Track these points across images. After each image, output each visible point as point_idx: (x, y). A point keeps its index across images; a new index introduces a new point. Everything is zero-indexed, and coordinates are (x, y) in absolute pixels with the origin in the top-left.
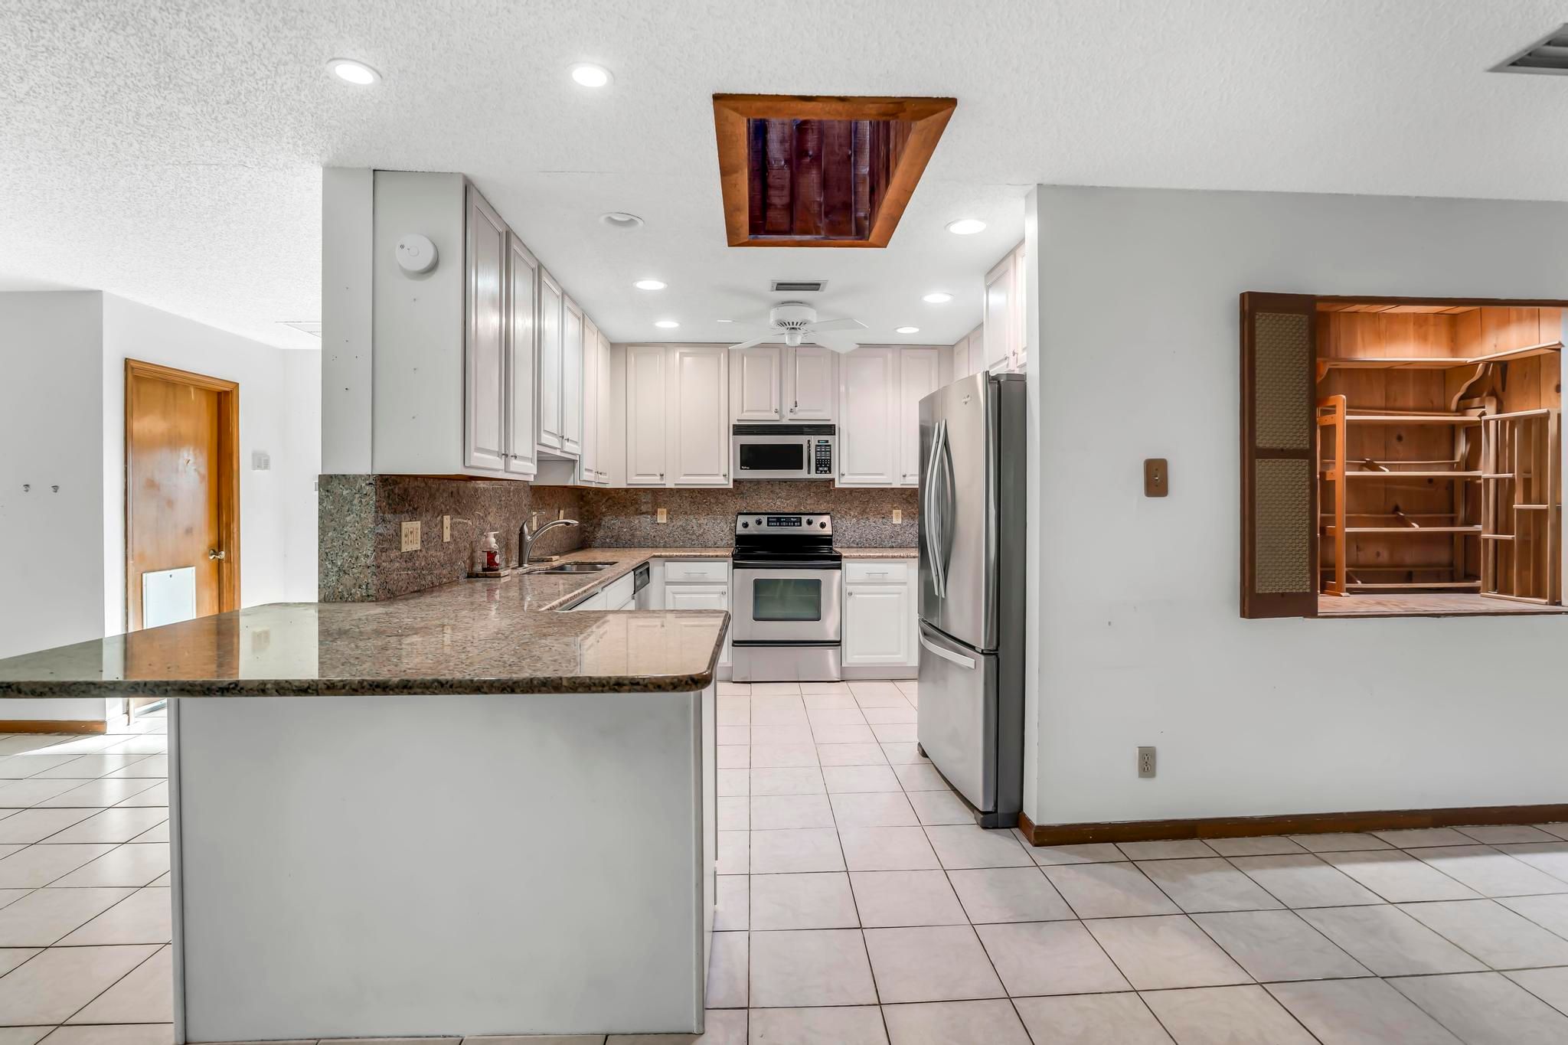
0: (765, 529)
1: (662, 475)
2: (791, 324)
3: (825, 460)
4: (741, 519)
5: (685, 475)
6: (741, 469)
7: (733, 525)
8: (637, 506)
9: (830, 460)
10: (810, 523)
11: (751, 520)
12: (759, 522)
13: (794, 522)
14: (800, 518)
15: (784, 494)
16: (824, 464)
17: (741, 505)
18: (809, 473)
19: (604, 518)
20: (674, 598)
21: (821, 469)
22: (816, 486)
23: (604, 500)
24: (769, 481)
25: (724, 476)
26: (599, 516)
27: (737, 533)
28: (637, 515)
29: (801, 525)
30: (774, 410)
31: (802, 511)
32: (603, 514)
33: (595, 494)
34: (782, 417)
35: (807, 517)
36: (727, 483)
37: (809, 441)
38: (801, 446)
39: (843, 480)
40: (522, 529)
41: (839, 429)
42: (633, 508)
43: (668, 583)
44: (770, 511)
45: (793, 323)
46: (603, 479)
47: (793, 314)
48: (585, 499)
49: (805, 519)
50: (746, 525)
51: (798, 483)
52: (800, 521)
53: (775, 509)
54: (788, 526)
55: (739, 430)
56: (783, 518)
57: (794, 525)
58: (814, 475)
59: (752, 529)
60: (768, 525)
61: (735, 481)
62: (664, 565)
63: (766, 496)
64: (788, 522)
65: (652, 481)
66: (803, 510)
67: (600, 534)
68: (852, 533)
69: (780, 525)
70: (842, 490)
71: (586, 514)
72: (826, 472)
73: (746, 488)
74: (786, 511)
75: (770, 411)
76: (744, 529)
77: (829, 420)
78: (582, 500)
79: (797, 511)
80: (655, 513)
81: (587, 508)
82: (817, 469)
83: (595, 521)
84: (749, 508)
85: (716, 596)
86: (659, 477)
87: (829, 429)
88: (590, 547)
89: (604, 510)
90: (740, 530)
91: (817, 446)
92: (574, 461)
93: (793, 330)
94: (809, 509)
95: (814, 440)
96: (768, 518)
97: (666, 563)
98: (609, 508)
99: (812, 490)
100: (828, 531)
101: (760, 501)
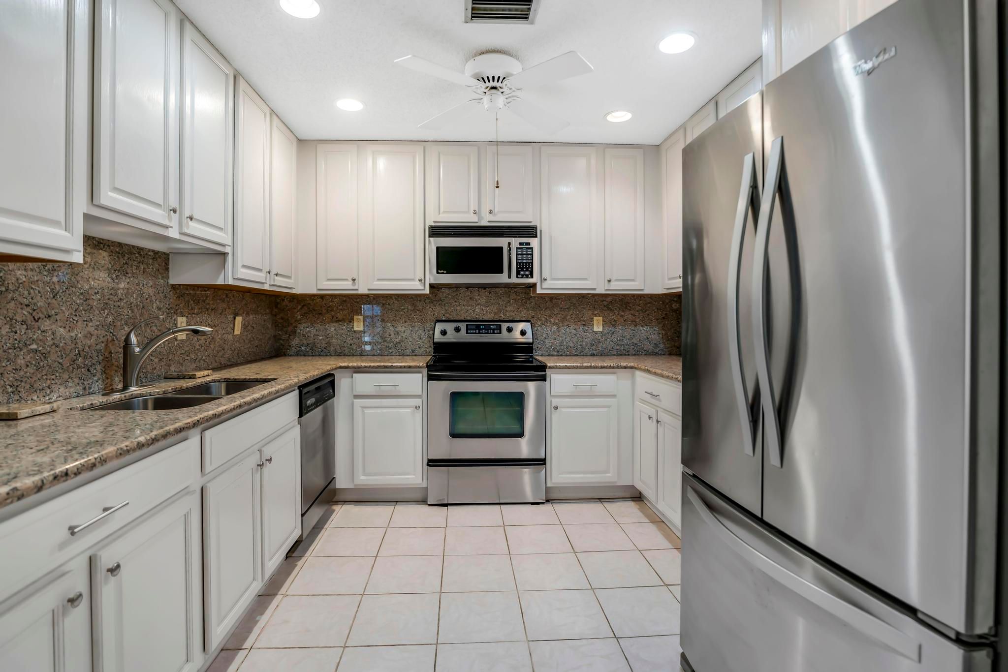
0: (464, 337)
1: (354, 280)
2: (491, 79)
3: (526, 263)
4: (439, 327)
5: (379, 280)
6: (438, 273)
7: (431, 332)
8: (333, 313)
9: (532, 263)
10: (510, 330)
11: (450, 327)
12: (458, 330)
13: (494, 330)
14: (500, 325)
15: (483, 301)
16: (525, 268)
17: (439, 311)
18: (510, 277)
19: (299, 326)
20: (363, 412)
21: (522, 273)
22: (516, 293)
23: (300, 307)
24: (468, 286)
25: (420, 280)
26: (294, 324)
27: (435, 341)
28: (333, 323)
29: (500, 333)
30: (472, 211)
31: (501, 319)
32: (299, 322)
33: (290, 301)
34: (480, 218)
35: (507, 324)
36: (423, 288)
37: (509, 244)
38: (501, 249)
39: (545, 285)
40: (127, 340)
41: (541, 231)
42: (328, 315)
43: (357, 397)
44: (469, 318)
45: (493, 77)
46: (280, 281)
47: (493, 66)
48: (279, 306)
49: (505, 326)
50: (444, 333)
51: (497, 290)
52: (499, 328)
53: (474, 316)
54: (488, 333)
55: (436, 231)
56: (482, 325)
57: (494, 333)
58: (514, 280)
59: (452, 337)
60: (467, 333)
61: (432, 286)
62: (352, 377)
63: (465, 303)
64: (488, 330)
65: (343, 286)
66: (503, 317)
67: (295, 342)
68: (553, 341)
69: (479, 333)
70: (543, 297)
71: (281, 321)
72: (527, 276)
73: (445, 295)
74: (485, 318)
75: (468, 212)
76: (442, 337)
77: (530, 222)
78: (276, 307)
79: (497, 318)
80: (351, 320)
81: (282, 315)
82: (518, 273)
83: (290, 329)
84: (448, 315)
85: (409, 410)
86: (351, 282)
87: (530, 231)
88: (285, 355)
89: (299, 317)
90: (438, 337)
91: (517, 248)
92: (224, 254)
93: (493, 91)
94: (509, 315)
95: (515, 242)
96: (467, 325)
97: (354, 375)
98: (303, 315)
99: (512, 297)
100: (528, 338)
101: (458, 308)
